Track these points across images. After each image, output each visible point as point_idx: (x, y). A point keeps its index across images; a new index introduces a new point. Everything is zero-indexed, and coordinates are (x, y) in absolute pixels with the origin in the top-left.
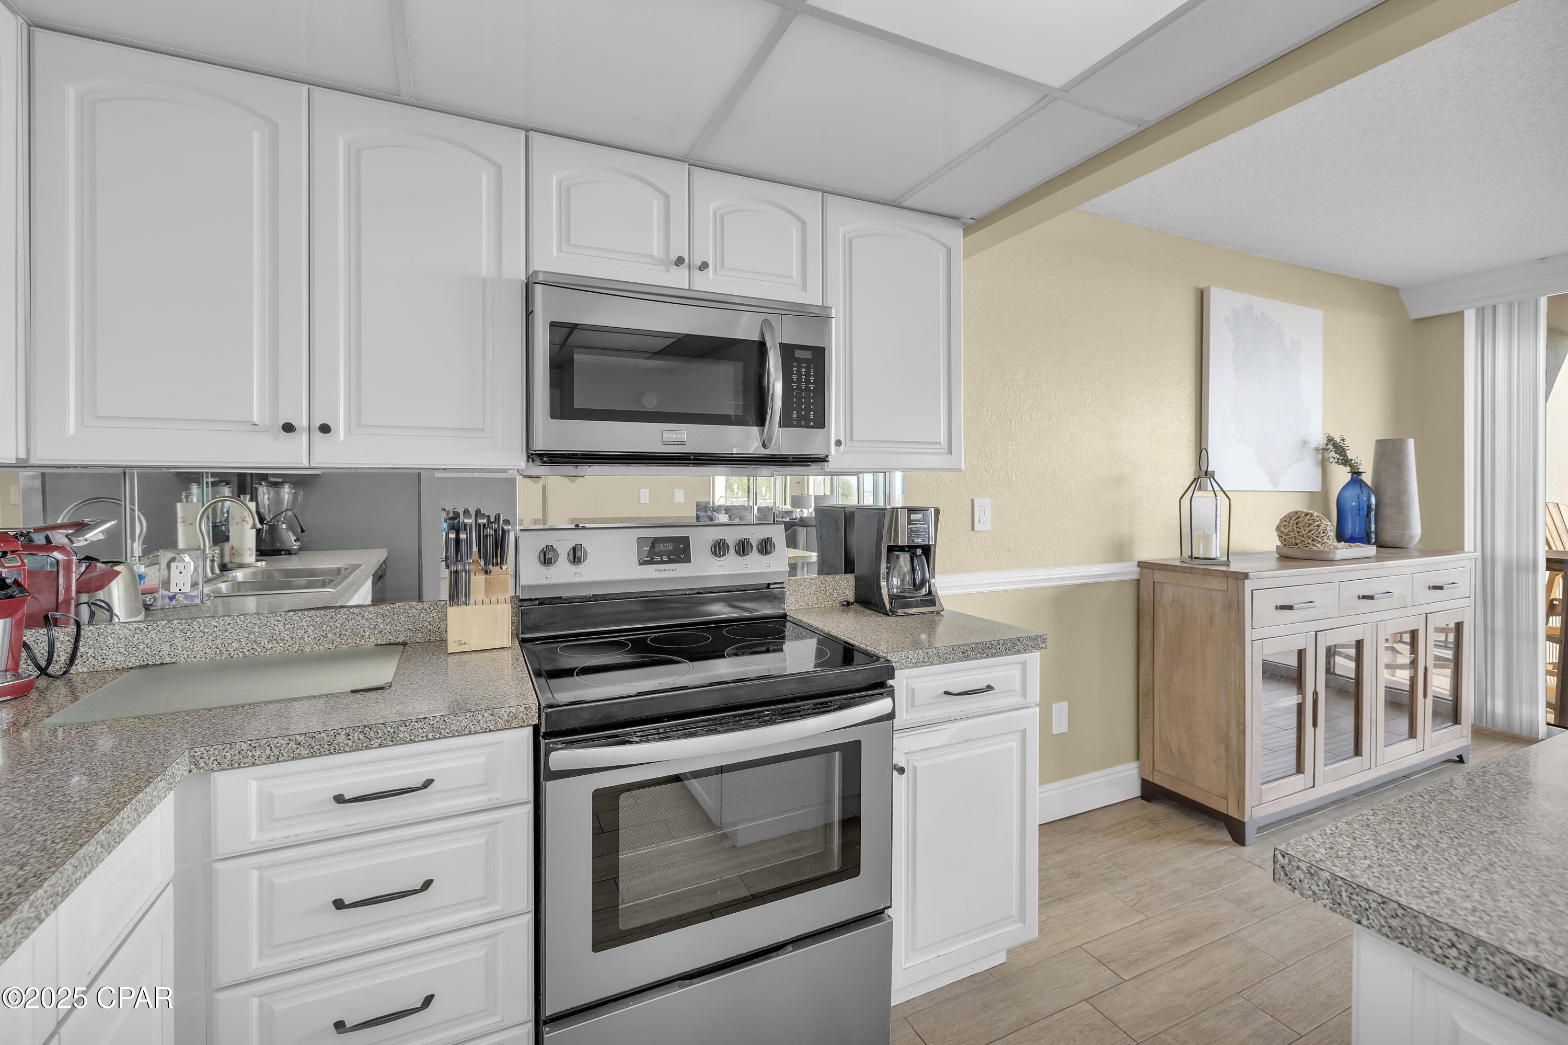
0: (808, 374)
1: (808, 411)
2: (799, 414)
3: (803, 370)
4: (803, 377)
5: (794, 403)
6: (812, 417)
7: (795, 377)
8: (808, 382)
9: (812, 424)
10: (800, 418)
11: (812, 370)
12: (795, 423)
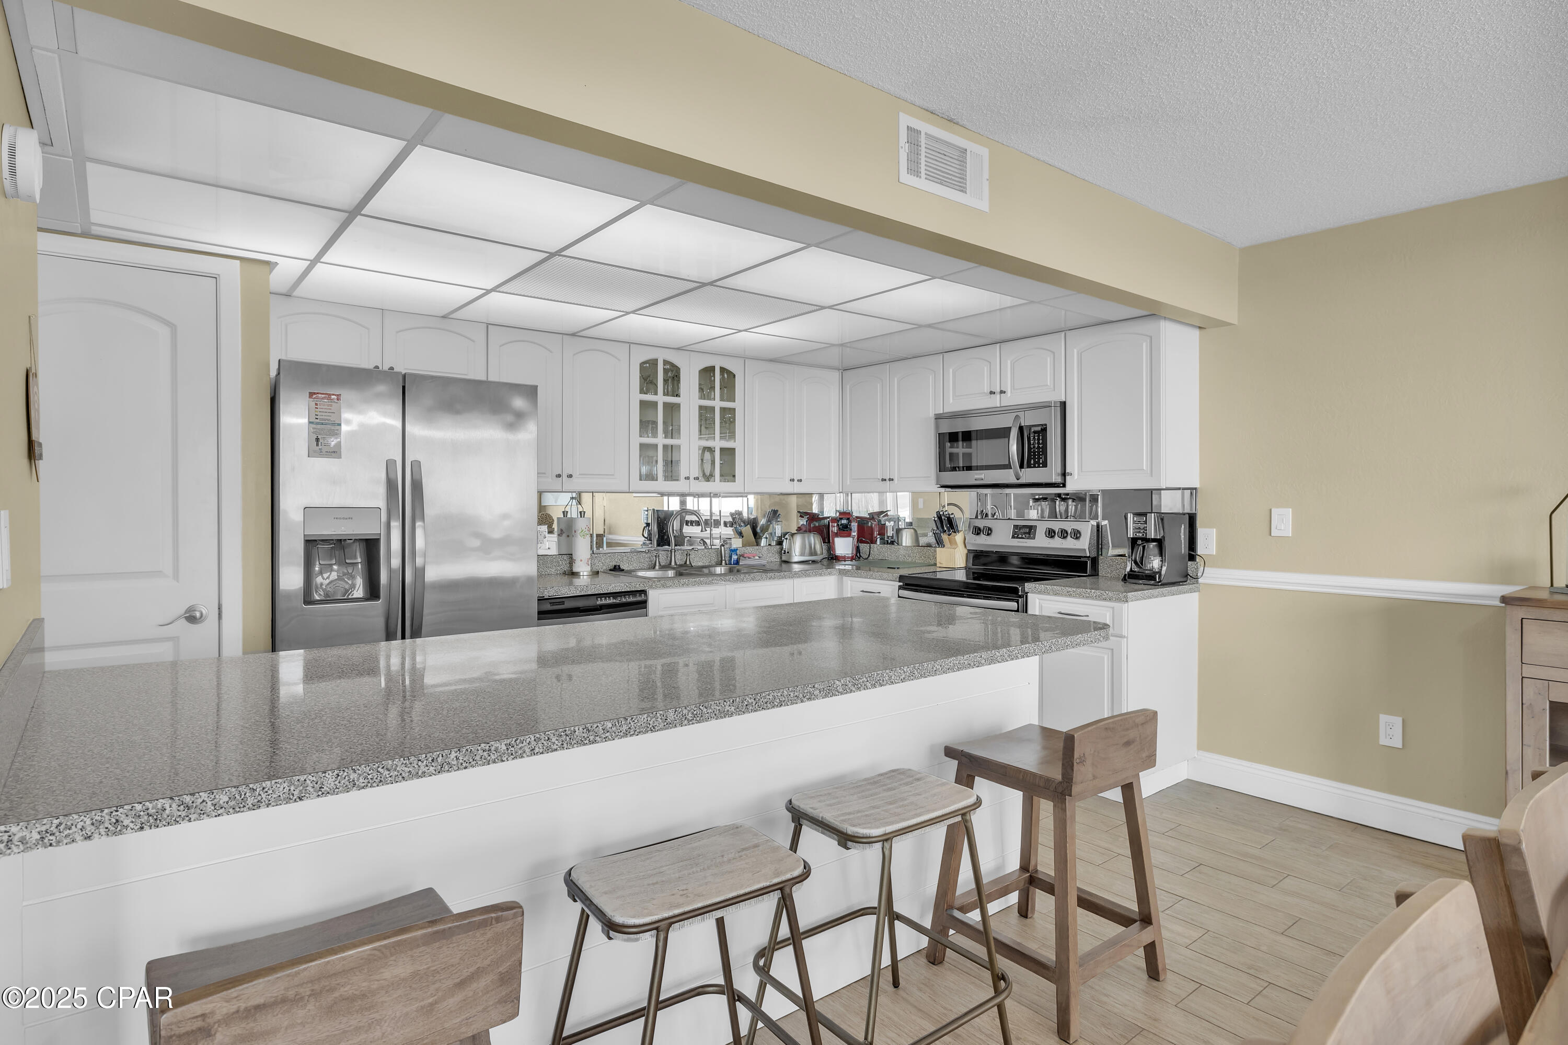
0: (1038, 439)
1: (1039, 459)
2: (1034, 461)
3: (1036, 437)
4: (1036, 441)
5: (1032, 455)
6: (1041, 462)
7: (1032, 442)
8: (1039, 443)
9: (1041, 465)
10: (1034, 464)
11: (1041, 437)
12: (1032, 466)
